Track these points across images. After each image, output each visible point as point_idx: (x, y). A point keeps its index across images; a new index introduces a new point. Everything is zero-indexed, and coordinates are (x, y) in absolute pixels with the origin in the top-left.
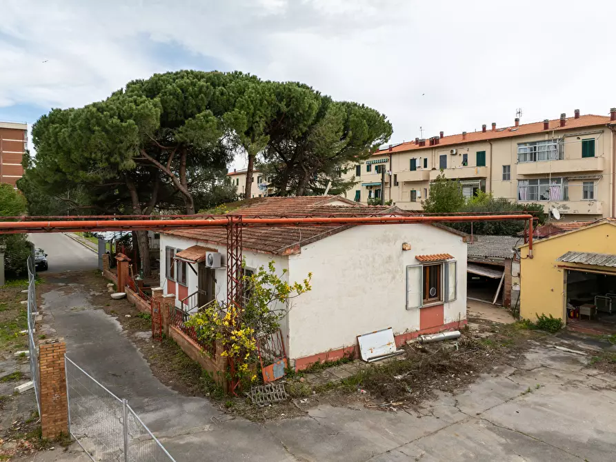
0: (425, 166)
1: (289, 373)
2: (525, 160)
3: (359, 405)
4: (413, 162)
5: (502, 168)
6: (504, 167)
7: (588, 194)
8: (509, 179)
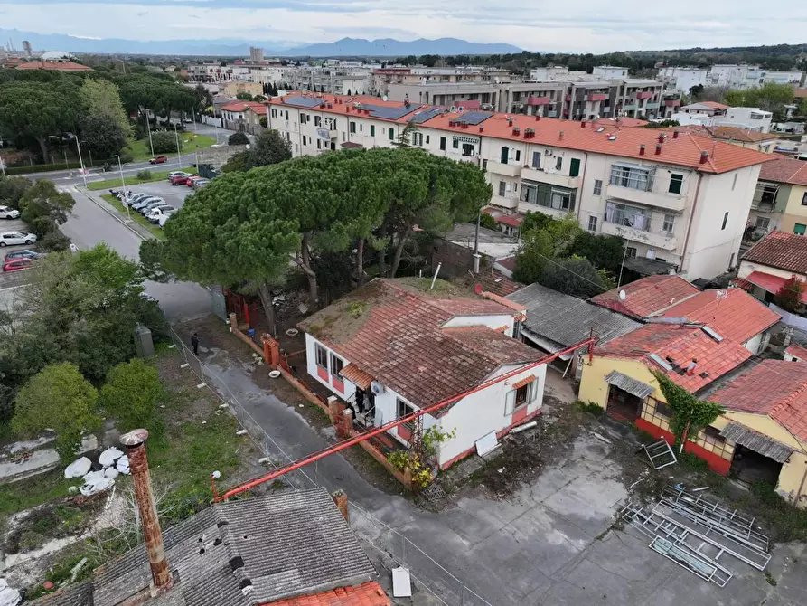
0: (518, 159)
1: (440, 472)
2: (617, 183)
3: (481, 497)
4: (505, 151)
5: (594, 182)
6: (597, 181)
7: (668, 227)
8: (599, 194)
